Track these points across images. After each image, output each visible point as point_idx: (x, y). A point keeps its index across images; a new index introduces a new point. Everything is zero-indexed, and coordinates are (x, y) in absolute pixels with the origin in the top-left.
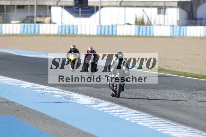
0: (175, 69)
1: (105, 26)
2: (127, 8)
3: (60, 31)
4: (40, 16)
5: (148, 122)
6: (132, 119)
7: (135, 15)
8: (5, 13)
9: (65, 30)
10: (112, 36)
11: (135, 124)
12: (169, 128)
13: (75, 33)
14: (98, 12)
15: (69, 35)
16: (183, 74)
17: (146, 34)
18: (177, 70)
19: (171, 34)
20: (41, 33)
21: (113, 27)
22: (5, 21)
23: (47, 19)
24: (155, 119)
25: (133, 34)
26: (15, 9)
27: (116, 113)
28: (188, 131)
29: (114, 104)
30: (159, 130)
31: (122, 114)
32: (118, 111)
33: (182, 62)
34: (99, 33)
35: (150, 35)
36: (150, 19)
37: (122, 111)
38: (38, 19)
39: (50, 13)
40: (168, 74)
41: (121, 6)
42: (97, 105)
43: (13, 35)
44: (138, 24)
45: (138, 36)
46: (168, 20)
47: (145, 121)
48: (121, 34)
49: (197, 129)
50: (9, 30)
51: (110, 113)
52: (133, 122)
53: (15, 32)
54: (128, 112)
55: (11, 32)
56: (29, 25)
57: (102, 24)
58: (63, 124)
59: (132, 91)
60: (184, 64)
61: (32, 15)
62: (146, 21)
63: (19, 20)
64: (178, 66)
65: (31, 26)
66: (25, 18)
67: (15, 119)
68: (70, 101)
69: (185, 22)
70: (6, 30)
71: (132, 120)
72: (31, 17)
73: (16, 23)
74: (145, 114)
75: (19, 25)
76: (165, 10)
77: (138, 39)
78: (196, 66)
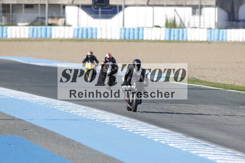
0: (212, 80)
1: (129, 29)
2: (156, 8)
3: (76, 35)
4: (52, 18)
5: (181, 143)
6: (161, 139)
7: (166, 15)
8: (11, 14)
9: (82, 34)
10: (138, 41)
11: (166, 145)
12: (205, 150)
13: (94, 37)
14: (122, 12)
15: (87, 40)
16: (222, 86)
17: (179, 38)
18: (215, 81)
19: (208, 39)
20: (53, 37)
21: (139, 30)
22: (11, 23)
23: (61, 21)
24: (188, 140)
25: (163, 39)
26: (22, 9)
27: (143, 133)
28: (228, 154)
29: (140, 122)
30: (194, 152)
31: (150, 133)
32: (145, 130)
33: (221, 71)
34: (123, 38)
35: (183, 40)
36: (183, 20)
37: (150, 130)
38: (50, 21)
39: (64, 13)
40: (204, 85)
41: (148, 5)
42: (119, 123)
43: (20, 40)
44: (169, 26)
45: (169, 41)
46: (204, 22)
47: (177, 142)
48: (149, 39)
49: (238, 152)
50: (16, 33)
51: (135, 133)
52: (163, 144)
53: (22, 36)
54: (156, 131)
55: (18, 37)
56: (39, 27)
57: (126, 27)
58: (79, 146)
59: (162, 106)
60: (223, 74)
61: (43, 16)
62: (178, 22)
63: (28, 21)
64: (217, 77)
65: (41, 29)
66: (34, 19)
67: (23, 139)
68: (88, 118)
69: (224, 24)
70: (11, 34)
71: (161, 141)
72: (42, 18)
73: (24, 26)
74: (177, 134)
75: (27, 28)
76: (201, 10)
77: (168, 44)
78: (238, 77)
